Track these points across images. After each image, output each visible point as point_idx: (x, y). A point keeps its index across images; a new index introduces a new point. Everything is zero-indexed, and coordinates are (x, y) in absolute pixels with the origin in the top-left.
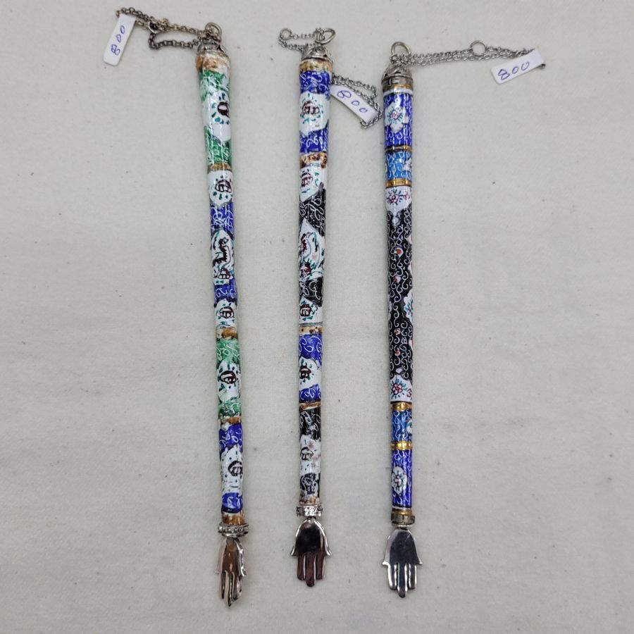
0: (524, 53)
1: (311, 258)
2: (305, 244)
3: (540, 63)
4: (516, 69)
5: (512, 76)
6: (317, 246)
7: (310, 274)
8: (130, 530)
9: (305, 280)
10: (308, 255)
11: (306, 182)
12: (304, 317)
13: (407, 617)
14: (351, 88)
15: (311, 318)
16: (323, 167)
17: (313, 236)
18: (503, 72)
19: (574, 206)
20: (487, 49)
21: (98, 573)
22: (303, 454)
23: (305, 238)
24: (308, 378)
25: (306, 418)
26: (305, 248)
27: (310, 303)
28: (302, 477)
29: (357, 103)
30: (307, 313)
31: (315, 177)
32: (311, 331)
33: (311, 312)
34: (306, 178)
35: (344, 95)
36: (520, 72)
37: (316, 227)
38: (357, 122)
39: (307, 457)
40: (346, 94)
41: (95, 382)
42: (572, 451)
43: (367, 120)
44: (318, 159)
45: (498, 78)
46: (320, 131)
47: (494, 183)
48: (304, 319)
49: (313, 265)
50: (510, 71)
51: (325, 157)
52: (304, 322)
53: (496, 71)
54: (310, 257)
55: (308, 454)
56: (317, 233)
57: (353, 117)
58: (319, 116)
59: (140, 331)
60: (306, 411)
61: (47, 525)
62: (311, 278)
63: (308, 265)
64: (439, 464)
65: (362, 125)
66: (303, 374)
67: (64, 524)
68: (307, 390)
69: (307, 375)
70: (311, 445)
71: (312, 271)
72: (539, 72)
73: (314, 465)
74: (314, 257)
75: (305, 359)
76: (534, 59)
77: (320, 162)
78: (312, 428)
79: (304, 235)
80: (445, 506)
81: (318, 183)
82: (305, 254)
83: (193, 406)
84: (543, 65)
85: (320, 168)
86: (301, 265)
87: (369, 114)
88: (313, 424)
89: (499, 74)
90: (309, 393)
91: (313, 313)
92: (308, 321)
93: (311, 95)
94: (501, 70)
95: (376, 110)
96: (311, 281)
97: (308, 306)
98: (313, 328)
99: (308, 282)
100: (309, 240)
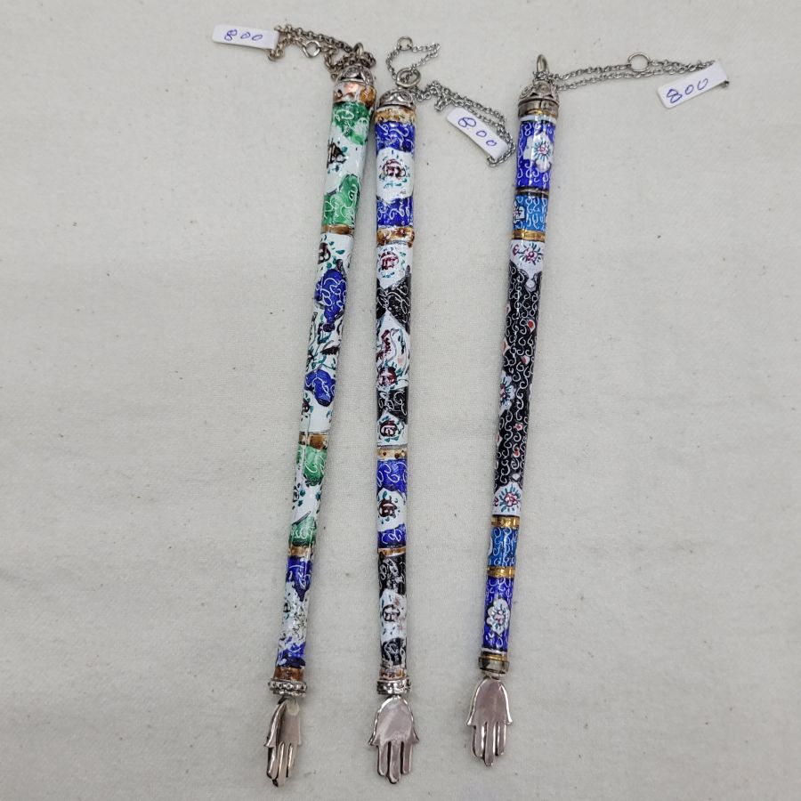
0: (699, 67)
1: (396, 362)
2: (388, 344)
3: (722, 81)
4: (691, 88)
5: (685, 97)
6: (403, 347)
7: (396, 382)
8: (190, 673)
9: (387, 390)
10: (392, 358)
11: (389, 263)
12: (386, 437)
13: (538, 795)
14: (476, 114)
15: (396, 439)
16: (410, 245)
17: (398, 334)
18: (673, 93)
19: (764, 267)
20: (649, 63)
21: (149, 726)
22: (387, 614)
23: (388, 336)
24: (393, 515)
25: (391, 567)
26: (388, 349)
27: (396, 420)
28: (385, 643)
29: (483, 134)
30: (392, 432)
31: (401, 258)
32: (397, 456)
33: (397, 432)
34: (389, 259)
35: (466, 123)
36: (697, 91)
37: (402, 323)
38: (483, 159)
39: (393, 617)
40: (469, 122)
41: (148, 486)
42: (758, 586)
43: (495, 156)
44: (404, 235)
45: (667, 101)
46: (406, 199)
47: (659, 237)
48: (388, 440)
49: (399, 371)
50: (682, 92)
51: (413, 233)
52: (386, 443)
53: (663, 91)
54: (395, 360)
55: (393, 614)
56: (404, 331)
57: (478, 151)
58: (406, 181)
59: (206, 422)
60: (391, 558)
61: (87, 665)
62: (396, 387)
63: (392, 370)
64: (582, 598)
65: (491, 163)
66: (386, 511)
67: (108, 664)
68: (391, 531)
69: (391, 512)
70: (397, 602)
71: (398, 379)
72: (722, 91)
73: (400, 628)
74: (400, 361)
75: (388, 491)
76: (714, 75)
77: (407, 238)
78: (399, 580)
79: (387, 332)
80: (589, 653)
81: (405, 266)
82: (388, 356)
83: (270, 518)
84: (727, 82)
85: (407, 246)
86: (382, 370)
87: (498, 148)
88: (399, 575)
89: (668, 96)
90: (394, 535)
91: (399, 433)
92: (392, 442)
93: (396, 152)
94: (671, 90)
95: (508, 143)
96: (396, 391)
97: (392, 423)
98: (399, 452)
99: (392, 392)
100: (393, 338)
